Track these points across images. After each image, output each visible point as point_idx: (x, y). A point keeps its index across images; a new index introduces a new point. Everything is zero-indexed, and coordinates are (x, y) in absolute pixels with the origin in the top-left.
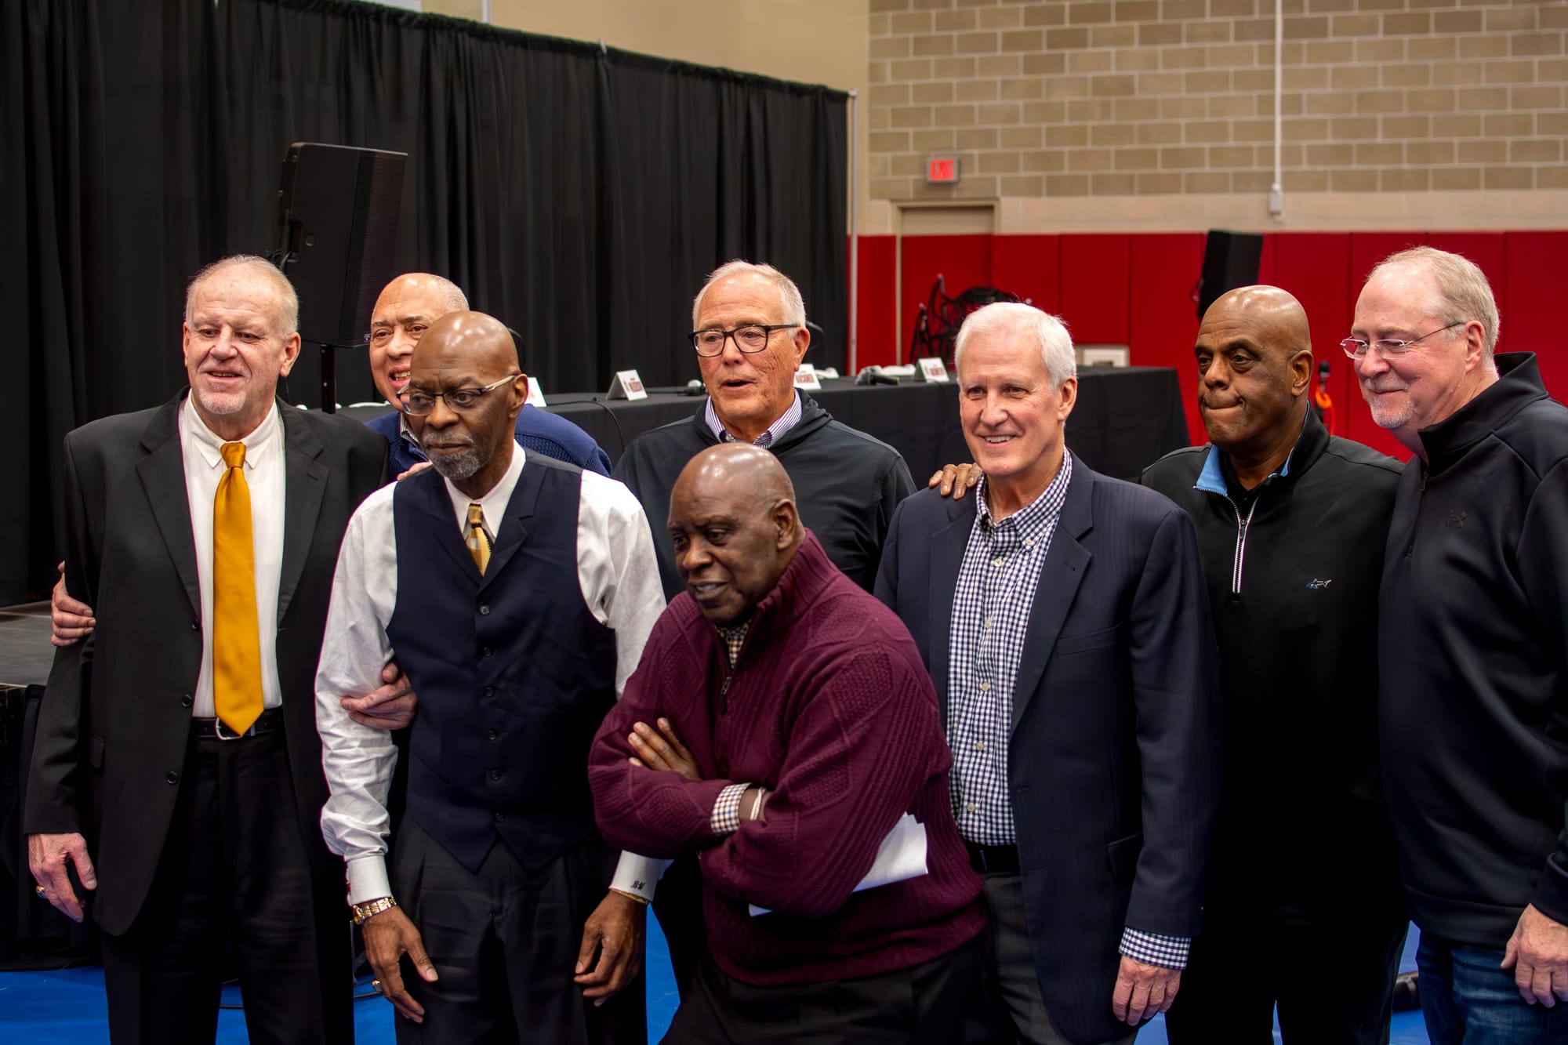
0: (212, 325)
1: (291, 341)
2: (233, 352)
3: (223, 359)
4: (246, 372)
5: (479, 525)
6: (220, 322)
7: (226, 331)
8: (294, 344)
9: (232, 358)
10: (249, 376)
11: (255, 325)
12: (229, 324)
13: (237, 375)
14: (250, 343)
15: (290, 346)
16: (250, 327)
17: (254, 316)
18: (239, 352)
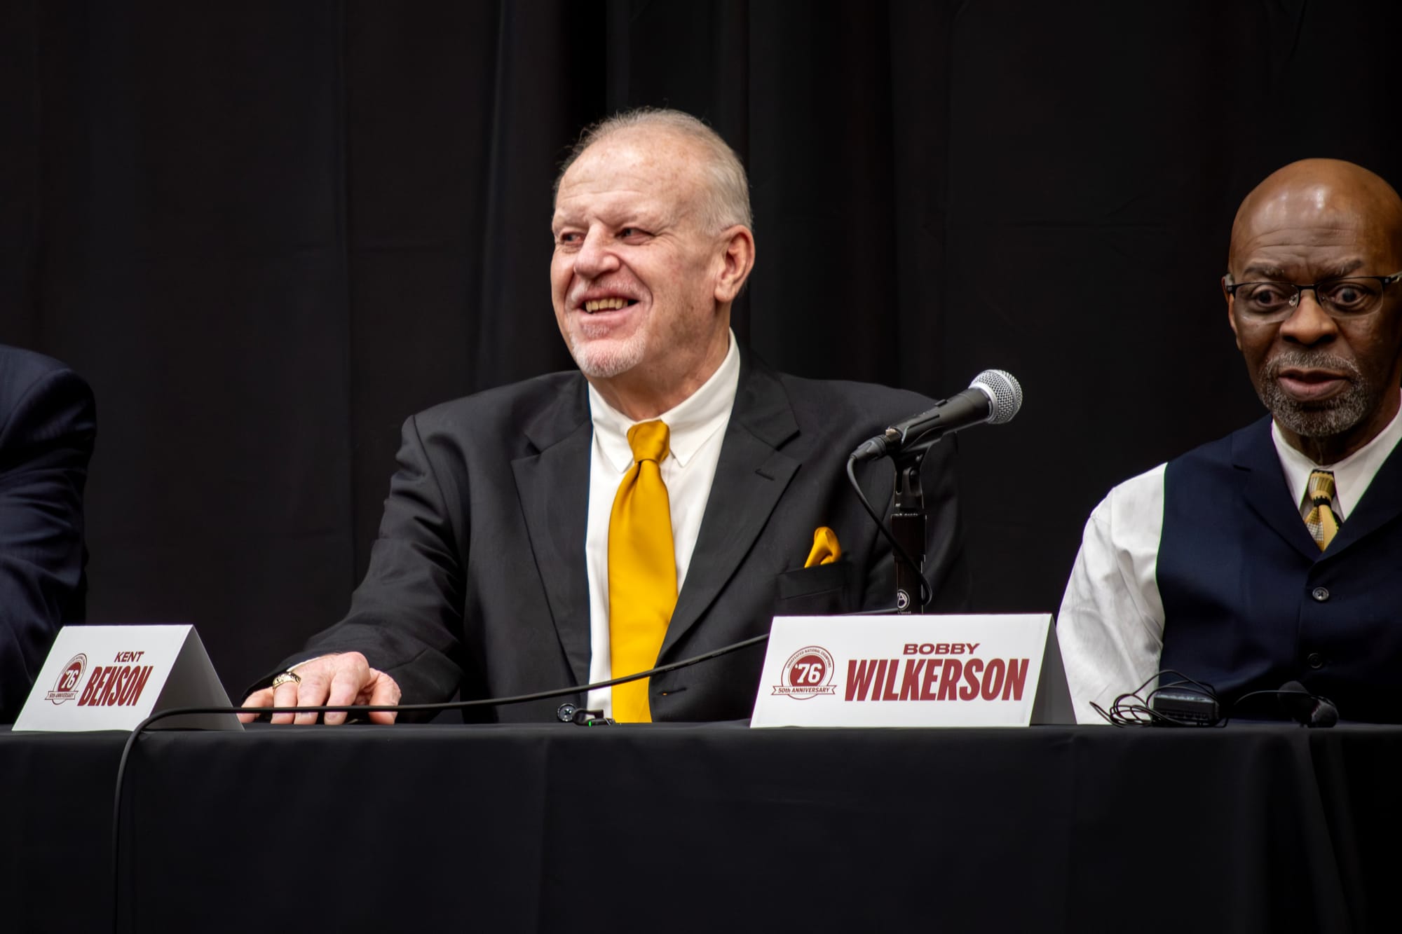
0: (576, 225)
1: (733, 240)
2: (609, 262)
3: (596, 277)
4: (642, 294)
5: (1325, 501)
6: (584, 219)
7: (596, 230)
8: (741, 244)
9: (610, 272)
10: (648, 298)
11: (641, 214)
12: (599, 218)
13: (631, 301)
14: (639, 244)
15: (732, 251)
16: (634, 218)
17: (640, 200)
18: (622, 262)
